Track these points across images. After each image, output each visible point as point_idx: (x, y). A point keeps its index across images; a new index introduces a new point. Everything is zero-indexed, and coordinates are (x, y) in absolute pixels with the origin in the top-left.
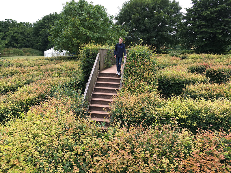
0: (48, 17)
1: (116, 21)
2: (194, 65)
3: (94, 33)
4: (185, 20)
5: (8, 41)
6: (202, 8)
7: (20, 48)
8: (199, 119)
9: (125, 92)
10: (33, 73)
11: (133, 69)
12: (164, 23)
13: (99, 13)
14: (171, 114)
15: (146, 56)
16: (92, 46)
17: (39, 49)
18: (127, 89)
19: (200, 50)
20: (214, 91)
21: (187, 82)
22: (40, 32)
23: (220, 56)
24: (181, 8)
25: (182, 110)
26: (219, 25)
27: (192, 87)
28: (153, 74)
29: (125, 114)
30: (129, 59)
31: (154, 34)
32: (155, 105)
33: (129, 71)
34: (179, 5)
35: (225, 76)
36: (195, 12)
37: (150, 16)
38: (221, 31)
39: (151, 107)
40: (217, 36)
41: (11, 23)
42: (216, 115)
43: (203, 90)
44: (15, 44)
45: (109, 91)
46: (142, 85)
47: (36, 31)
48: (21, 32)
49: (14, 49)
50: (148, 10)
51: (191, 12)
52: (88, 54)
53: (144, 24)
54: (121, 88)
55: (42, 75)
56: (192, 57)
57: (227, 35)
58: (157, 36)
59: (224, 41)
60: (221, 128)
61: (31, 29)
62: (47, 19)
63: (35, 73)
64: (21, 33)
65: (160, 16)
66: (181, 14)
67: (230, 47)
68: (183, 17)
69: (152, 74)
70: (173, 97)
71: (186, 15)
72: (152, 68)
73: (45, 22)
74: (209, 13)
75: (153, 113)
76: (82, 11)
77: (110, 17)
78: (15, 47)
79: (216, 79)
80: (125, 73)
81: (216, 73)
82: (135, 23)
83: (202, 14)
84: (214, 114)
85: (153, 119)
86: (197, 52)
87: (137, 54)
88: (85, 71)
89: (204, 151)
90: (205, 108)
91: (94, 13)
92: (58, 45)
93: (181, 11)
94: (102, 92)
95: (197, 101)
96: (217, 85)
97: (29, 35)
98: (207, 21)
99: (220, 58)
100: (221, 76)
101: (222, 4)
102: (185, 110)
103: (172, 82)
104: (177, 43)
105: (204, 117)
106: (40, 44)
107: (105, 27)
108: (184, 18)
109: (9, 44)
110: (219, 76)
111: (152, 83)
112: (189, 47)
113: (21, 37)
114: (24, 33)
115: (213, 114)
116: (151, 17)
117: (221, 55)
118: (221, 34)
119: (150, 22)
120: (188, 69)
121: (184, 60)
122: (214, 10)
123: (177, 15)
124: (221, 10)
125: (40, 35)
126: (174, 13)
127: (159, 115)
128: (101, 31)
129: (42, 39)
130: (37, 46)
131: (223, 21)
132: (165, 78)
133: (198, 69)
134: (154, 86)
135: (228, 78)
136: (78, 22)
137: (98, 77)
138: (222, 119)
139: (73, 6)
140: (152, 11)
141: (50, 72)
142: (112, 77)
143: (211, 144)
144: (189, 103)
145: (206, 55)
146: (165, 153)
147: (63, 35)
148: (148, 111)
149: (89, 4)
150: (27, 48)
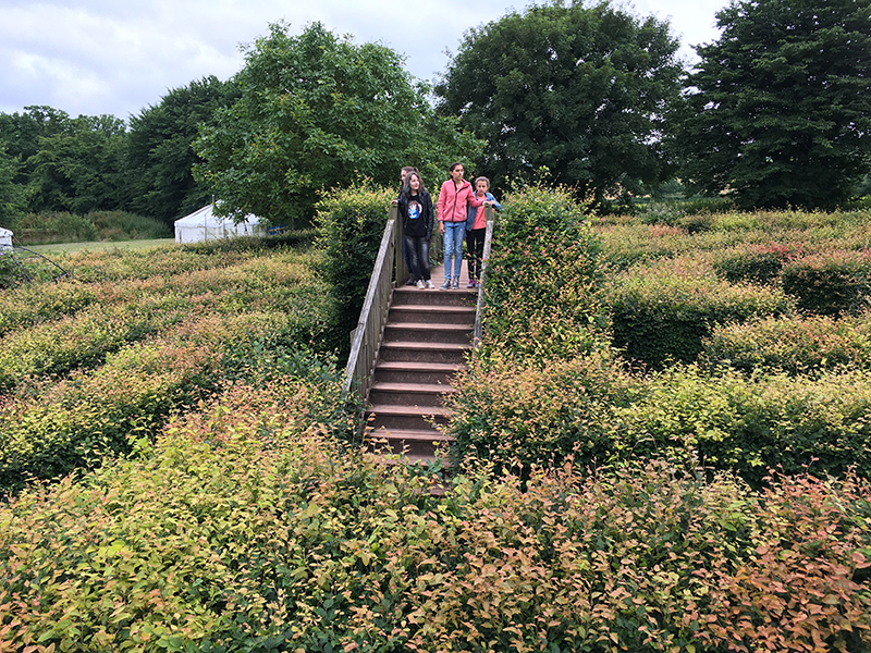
0: (183, 93)
1: (438, 99)
2: (735, 252)
3: (363, 146)
4: (695, 90)
5: (38, 188)
6: (756, 41)
7: (83, 210)
8: (769, 441)
9: (497, 357)
10: (147, 300)
11: (518, 272)
12: (618, 101)
13: (375, 73)
14: (669, 426)
15: (562, 225)
16: (362, 197)
17: (153, 214)
18: (502, 344)
19: (756, 196)
20: (816, 342)
21: (715, 316)
22: (156, 152)
23: (831, 217)
24: (675, 46)
25: (706, 413)
26: (820, 103)
27: (735, 332)
28: (592, 290)
29: (504, 433)
30: (503, 240)
31: (581, 142)
32: (607, 398)
33: (506, 279)
34: (670, 33)
35: (854, 289)
36: (732, 58)
37: (565, 77)
38: (830, 125)
39: (595, 403)
40: (816, 144)
41: (47, 122)
42: (830, 424)
43: (776, 341)
44: (65, 200)
45: (433, 355)
46: (554, 330)
47: (142, 147)
48: (86, 154)
49: (61, 214)
50: (554, 56)
51: (716, 60)
52: (350, 225)
53: (542, 108)
54: (480, 344)
55: (183, 306)
56: (727, 224)
57: (851, 139)
58: (593, 150)
59: (842, 162)
60: (850, 467)
61: (120, 138)
62: (179, 102)
63: (157, 300)
64: (84, 155)
65: (601, 77)
66: (680, 65)
67: (864, 182)
68: (686, 77)
69: (589, 288)
70: (672, 369)
71: (696, 71)
72: (586, 268)
73: (174, 114)
74: (784, 59)
75: (605, 426)
76: (313, 68)
77: (419, 85)
78: (63, 208)
79: (822, 300)
80: (489, 290)
81: (818, 278)
82: (509, 106)
83: (756, 64)
84: (820, 423)
85: (604, 446)
86: (745, 203)
87: (530, 220)
88: (343, 288)
89: (796, 546)
90: (789, 402)
91: (359, 76)
92: (231, 194)
93: (677, 56)
94: (410, 361)
95: (756, 381)
96: (826, 322)
97: (116, 164)
98: (776, 88)
99: (833, 224)
100: (840, 290)
101: (829, 26)
102: (717, 412)
103: (660, 318)
104: (668, 173)
105: (786, 432)
106: (156, 196)
107: (399, 123)
108: (688, 83)
109: (41, 199)
110: (831, 290)
111: (591, 319)
112: (714, 188)
113: (86, 172)
114: (97, 155)
115: (819, 421)
116: (566, 83)
117: (836, 215)
118: (829, 135)
119: (565, 102)
120: (715, 267)
121: (697, 237)
122: (801, 47)
123: (661, 69)
124: (827, 47)
125: (156, 161)
126: (653, 64)
127: (623, 432)
128: (387, 139)
129: (164, 174)
130: (145, 201)
131: (835, 87)
132: (632, 303)
133: (754, 266)
134: (598, 332)
135: (863, 295)
136: (302, 109)
137: (391, 305)
138: (850, 438)
139: (281, 53)
140: (570, 58)
141: (209, 295)
142: (443, 305)
143: (819, 522)
144: (731, 388)
145: (777, 215)
146: (659, 556)
147: (249, 159)
148: (585, 421)
149: (338, 43)
150: (108, 212)
